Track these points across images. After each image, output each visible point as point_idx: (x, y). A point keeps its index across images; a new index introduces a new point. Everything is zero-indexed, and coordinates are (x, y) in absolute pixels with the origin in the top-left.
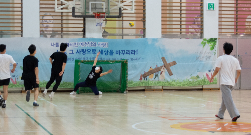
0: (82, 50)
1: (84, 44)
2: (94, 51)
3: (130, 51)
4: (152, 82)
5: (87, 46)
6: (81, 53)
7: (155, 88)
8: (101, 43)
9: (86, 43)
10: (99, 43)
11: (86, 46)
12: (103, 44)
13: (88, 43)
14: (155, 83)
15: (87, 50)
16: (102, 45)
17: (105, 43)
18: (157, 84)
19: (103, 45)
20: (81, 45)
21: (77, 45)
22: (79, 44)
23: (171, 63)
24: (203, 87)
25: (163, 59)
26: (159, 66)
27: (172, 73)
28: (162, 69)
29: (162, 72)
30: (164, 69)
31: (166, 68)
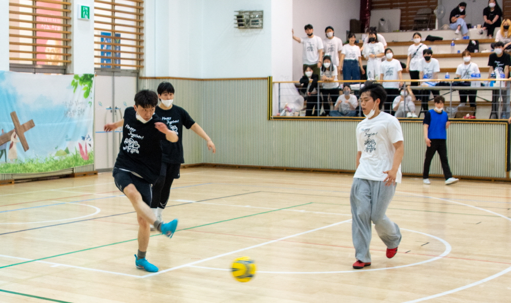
18: (4, 170)
23: (26, 125)
24: (73, 171)
25: (14, 116)
26: (7, 131)
27: (27, 145)
28: (12, 139)
29: (13, 143)
30: (15, 137)
31: (18, 135)
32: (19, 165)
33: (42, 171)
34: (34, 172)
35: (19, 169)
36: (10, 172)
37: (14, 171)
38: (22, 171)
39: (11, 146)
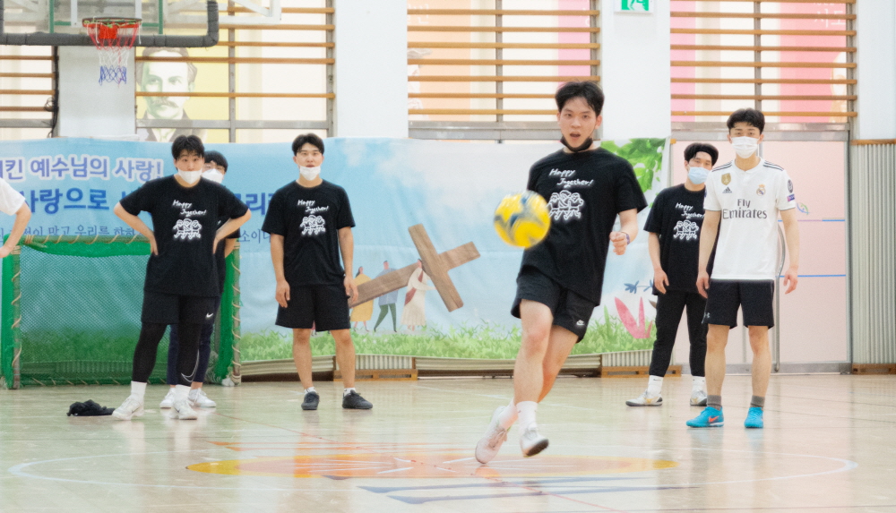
0: (41, 191)
1: (51, 168)
2: (98, 200)
3: (263, 196)
4: (365, 340)
5: (68, 176)
6: (40, 206)
7: (381, 364)
8: (130, 163)
9: (63, 160)
10: (121, 163)
11: (60, 175)
12: (138, 169)
13: (69, 162)
14: (378, 342)
15: (64, 191)
16: (134, 172)
17: (150, 163)
18: (390, 349)
19: (139, 172)
20: (40, 172)
21: (20, 171)
22: (26, 166)
23: (453, 256)
24: (601, 361)
25: (417, 233)
26: (399, 264)
27: (457, 296)
28: (413, 282)
29: (414, 291)
30: (420, 279)
31: (430, 274)
32: (433, 338)
33: (500, 356)
34: (477, 357)
35: (434, 348)
36: (405, 353)
37: (419, 351)
38: (441, 351)
39: (409, 298)
